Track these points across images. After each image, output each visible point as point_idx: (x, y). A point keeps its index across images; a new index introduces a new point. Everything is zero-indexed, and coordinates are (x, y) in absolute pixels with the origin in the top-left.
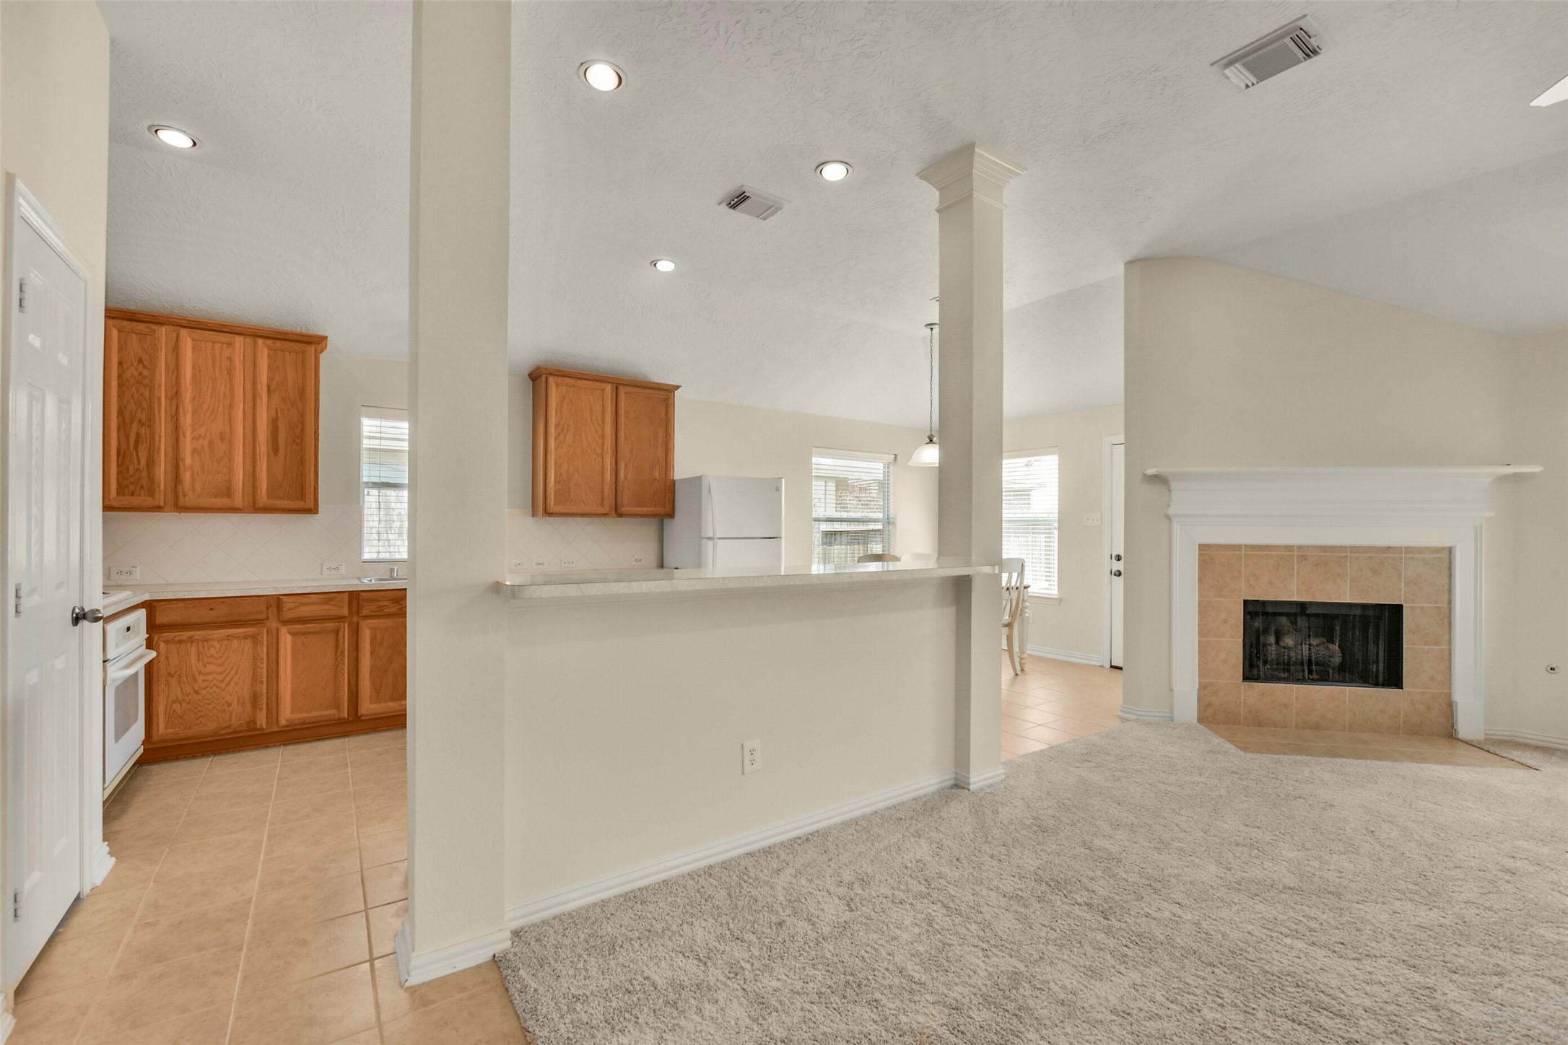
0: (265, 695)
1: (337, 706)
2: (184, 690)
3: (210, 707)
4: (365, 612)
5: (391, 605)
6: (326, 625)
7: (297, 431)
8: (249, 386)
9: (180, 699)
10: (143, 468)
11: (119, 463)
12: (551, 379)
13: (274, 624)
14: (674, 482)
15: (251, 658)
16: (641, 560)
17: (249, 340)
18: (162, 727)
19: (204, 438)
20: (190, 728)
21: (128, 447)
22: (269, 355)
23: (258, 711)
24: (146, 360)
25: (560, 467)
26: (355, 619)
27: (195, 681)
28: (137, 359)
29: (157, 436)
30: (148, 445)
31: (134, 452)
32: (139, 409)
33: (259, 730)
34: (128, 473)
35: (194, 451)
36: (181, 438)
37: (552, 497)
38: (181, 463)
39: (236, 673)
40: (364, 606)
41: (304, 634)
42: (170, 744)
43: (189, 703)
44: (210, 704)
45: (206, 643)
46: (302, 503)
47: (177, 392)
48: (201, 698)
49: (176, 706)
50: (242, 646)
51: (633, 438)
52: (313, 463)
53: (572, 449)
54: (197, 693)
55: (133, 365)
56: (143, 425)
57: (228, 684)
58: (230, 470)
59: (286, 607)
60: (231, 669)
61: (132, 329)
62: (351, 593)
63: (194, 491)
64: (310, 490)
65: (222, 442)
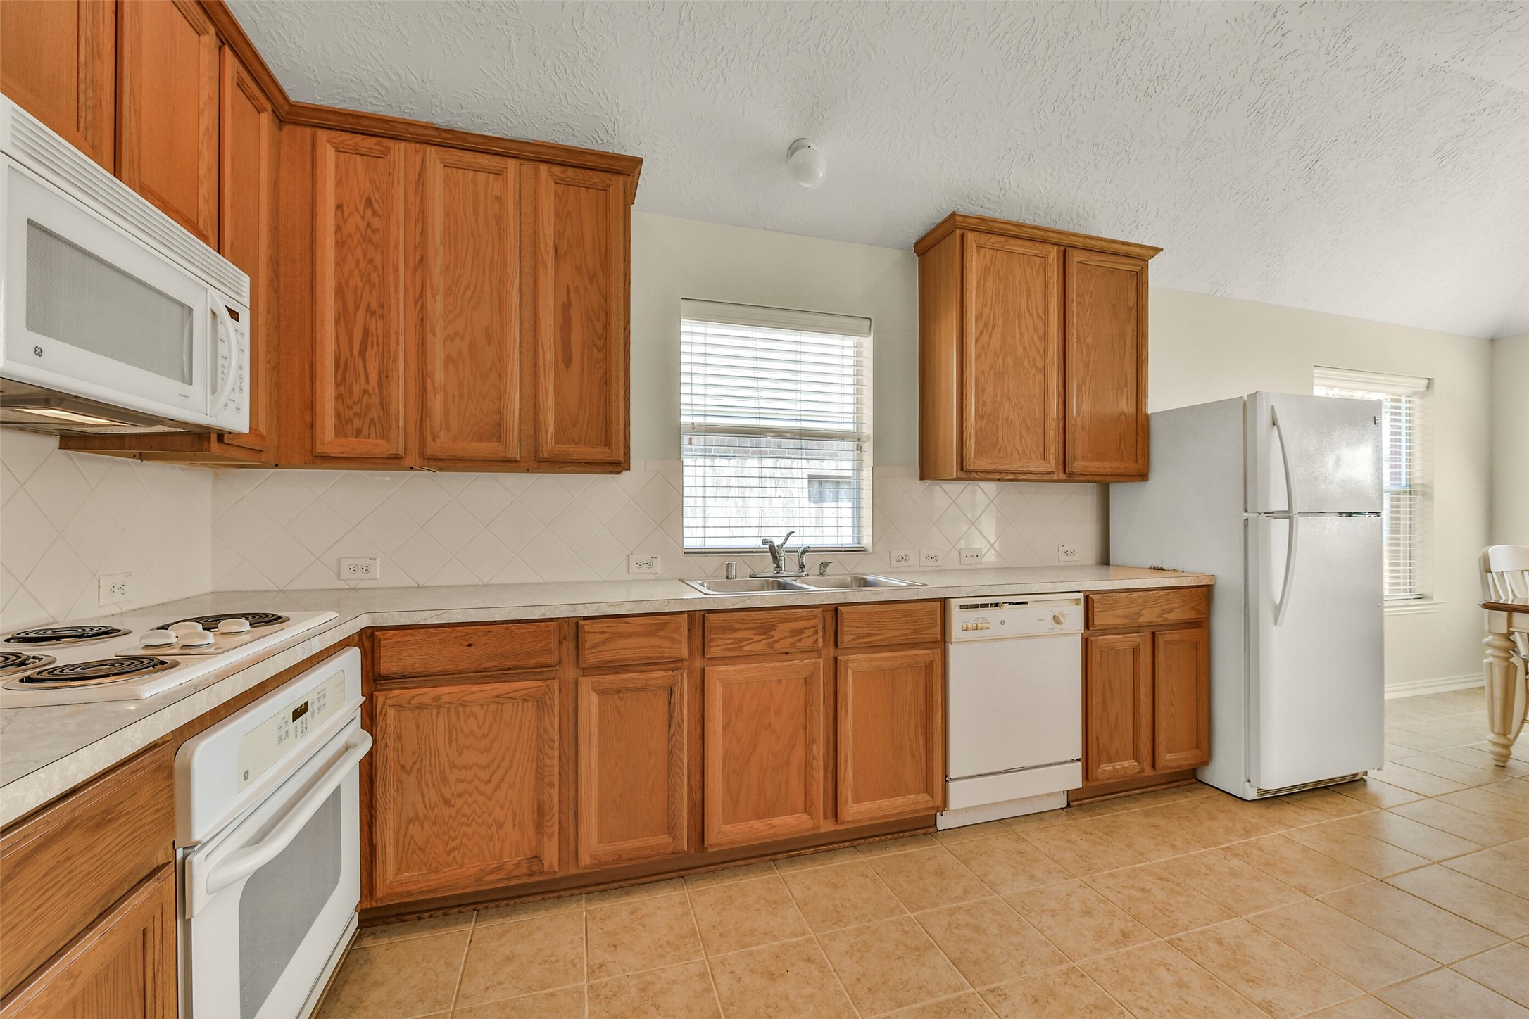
0: (557, 807)
1: (671, 830)
2: (427, 798)
3: (469, 830)
4: (714, 651)
5: (756, 638)
6: (653, 675)
7: (599, 326)
8: (528, 250)
9: (421, 816)
10: (374, 388)
11: (339, 380)
12: (970, 236)
13: (570, 672)
14: (1147, 417)
15: (535, 736)
16: (1073, 553)
17: (527, 168)
18: (391, 867)
19: (462, 339)
20: (437, 871)
21: (352, 355)
22: (556, 193)
23: (546, 839)
24: (377, 201)
25: (983, 390)
26: (698, 663)
27: (445, 780)
28: (364, 198)
29: (392, 332)
30: (381, 349)
31: (360, 360)
32: (368, 286)
33: (548, 873)
34: (351, 396)
35: (449, 360)
36: (429, 337)
37: (973, 443)
38: (428, 379)
39: (511, 766)
40: (713, 640)
41: (618, 691)
42: (405, 901)
43: (434, 824)
44: (469, 825)
45: (461, 709)
46: (607, 450)
47: (422, 256)
48: (454, 815)
49: (414, 829)
50: (520, 714)
51: (1089, 340)
52: (622, 383)
53: (1000, 358)
54: (447, 803)
55: (358, 210)
56: (373, 314)
57: (498, 787)
58: (501, 395)
59: (590, 640)
60: (503, 759)
61: (356, 146)
62: (691, 614)
63: (448, 429)
64: (618, 428)
65: (489, 344)
